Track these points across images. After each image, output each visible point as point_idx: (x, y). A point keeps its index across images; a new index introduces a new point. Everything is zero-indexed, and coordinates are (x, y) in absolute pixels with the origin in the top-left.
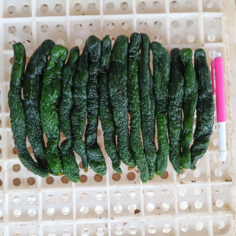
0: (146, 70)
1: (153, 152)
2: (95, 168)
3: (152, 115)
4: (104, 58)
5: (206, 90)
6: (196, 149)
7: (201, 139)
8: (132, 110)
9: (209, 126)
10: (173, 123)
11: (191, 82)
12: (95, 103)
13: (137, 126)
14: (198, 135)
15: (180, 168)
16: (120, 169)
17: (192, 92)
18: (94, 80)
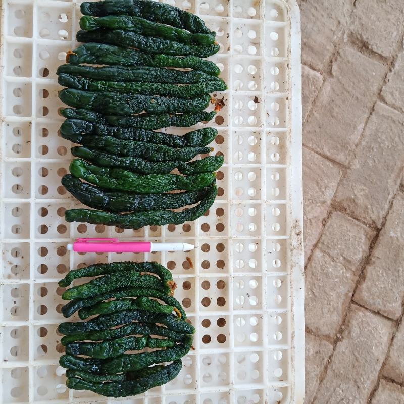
0: (105, 71)
1: (195, 74)
2: (210, 138)
3: (155, 70)
4: (89, 117)
5: (130, 6)
6: (195, 27)
7: (184, 21)
8: (149, 91)
9: (170, 9)
10: (166, 48)
11: (121, 21)
12: (140, 132)
13: (167, 88)
14: (179, 23)
15: (214, 48)
16: (211, 113)
17: (132, 23)
18: (114, 130)
